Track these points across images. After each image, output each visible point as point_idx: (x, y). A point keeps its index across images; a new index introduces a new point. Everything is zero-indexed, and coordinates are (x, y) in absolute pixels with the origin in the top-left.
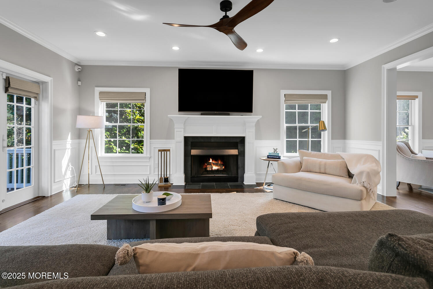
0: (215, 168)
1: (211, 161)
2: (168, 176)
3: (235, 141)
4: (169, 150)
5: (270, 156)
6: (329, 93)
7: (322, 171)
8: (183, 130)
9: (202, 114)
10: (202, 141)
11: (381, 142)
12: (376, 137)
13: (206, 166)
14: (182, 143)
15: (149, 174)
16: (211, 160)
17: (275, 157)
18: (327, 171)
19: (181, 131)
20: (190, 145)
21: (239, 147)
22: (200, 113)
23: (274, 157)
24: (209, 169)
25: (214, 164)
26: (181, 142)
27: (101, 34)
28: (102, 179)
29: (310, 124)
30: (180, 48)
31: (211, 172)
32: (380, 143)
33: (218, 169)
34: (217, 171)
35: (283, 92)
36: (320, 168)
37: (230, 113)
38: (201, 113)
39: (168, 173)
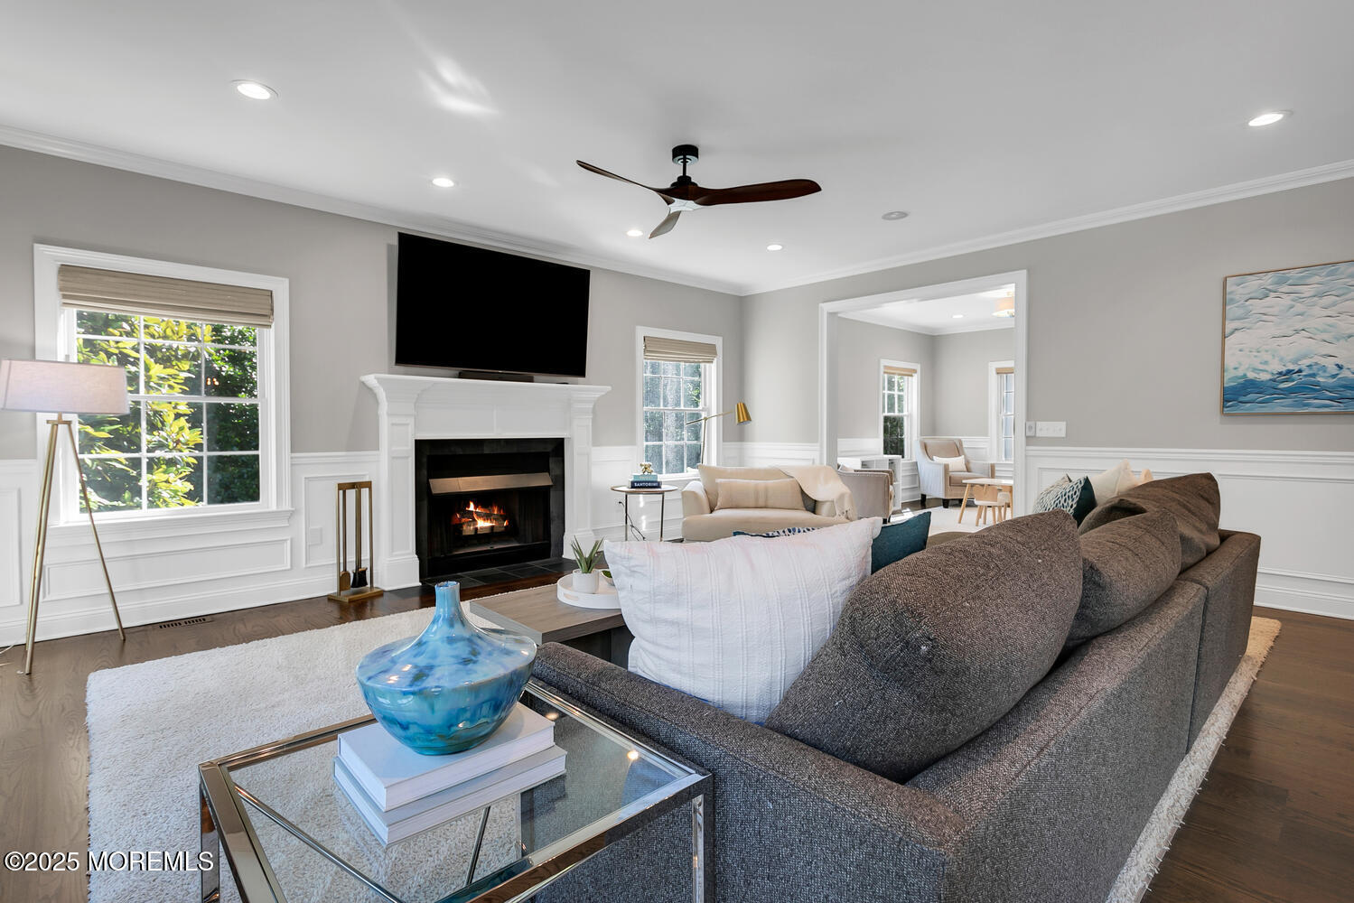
0: (482, 524)
1: (472, 507)
2: (365, 565)
3: (540, 449)
4: (368, 485)
5: (637, 482)
6: (718, 341)
7: (761, 503)
8: (411, 421)
9: (461, 376)
10: (460, 451)
11: (819, 444)
12: (809, 436)
13: (460, 519)
14: (410, 459)
15: (289, 567)
16: (472, 505)
17: (650, 484)
18: (770, 503)
19: (408, 424)
20: (425, 466)
21: (552, 466)
22: (456, 371)
23: (647, 484)
24: (468, 530)
25: (479, 515)
26: (407, 458)
27: (253, 91)
28: (112, 609)
29: (684, 406)
30: (457, 183)
31: (476, 542)
32: (816, 446)
33: (492, 527)
34: (490, 536)
35: (642, 332)
36: (757, 499)
37: (536, 376)
38: (460, 373)
39: (365, 556)
